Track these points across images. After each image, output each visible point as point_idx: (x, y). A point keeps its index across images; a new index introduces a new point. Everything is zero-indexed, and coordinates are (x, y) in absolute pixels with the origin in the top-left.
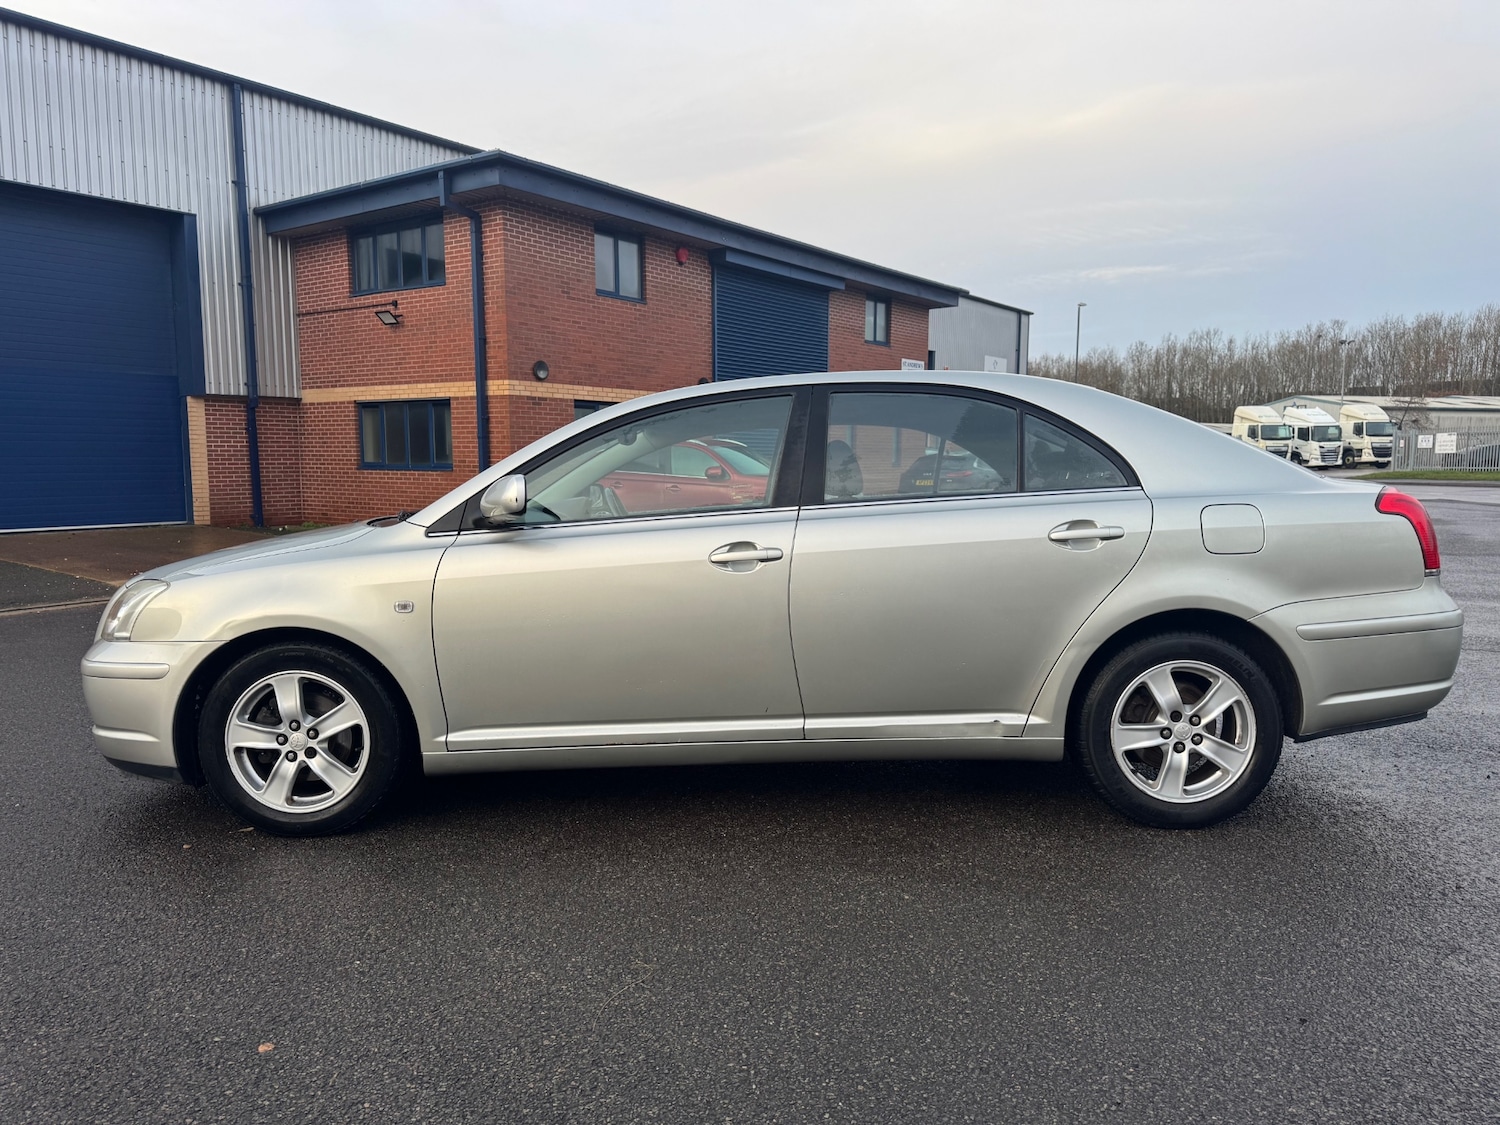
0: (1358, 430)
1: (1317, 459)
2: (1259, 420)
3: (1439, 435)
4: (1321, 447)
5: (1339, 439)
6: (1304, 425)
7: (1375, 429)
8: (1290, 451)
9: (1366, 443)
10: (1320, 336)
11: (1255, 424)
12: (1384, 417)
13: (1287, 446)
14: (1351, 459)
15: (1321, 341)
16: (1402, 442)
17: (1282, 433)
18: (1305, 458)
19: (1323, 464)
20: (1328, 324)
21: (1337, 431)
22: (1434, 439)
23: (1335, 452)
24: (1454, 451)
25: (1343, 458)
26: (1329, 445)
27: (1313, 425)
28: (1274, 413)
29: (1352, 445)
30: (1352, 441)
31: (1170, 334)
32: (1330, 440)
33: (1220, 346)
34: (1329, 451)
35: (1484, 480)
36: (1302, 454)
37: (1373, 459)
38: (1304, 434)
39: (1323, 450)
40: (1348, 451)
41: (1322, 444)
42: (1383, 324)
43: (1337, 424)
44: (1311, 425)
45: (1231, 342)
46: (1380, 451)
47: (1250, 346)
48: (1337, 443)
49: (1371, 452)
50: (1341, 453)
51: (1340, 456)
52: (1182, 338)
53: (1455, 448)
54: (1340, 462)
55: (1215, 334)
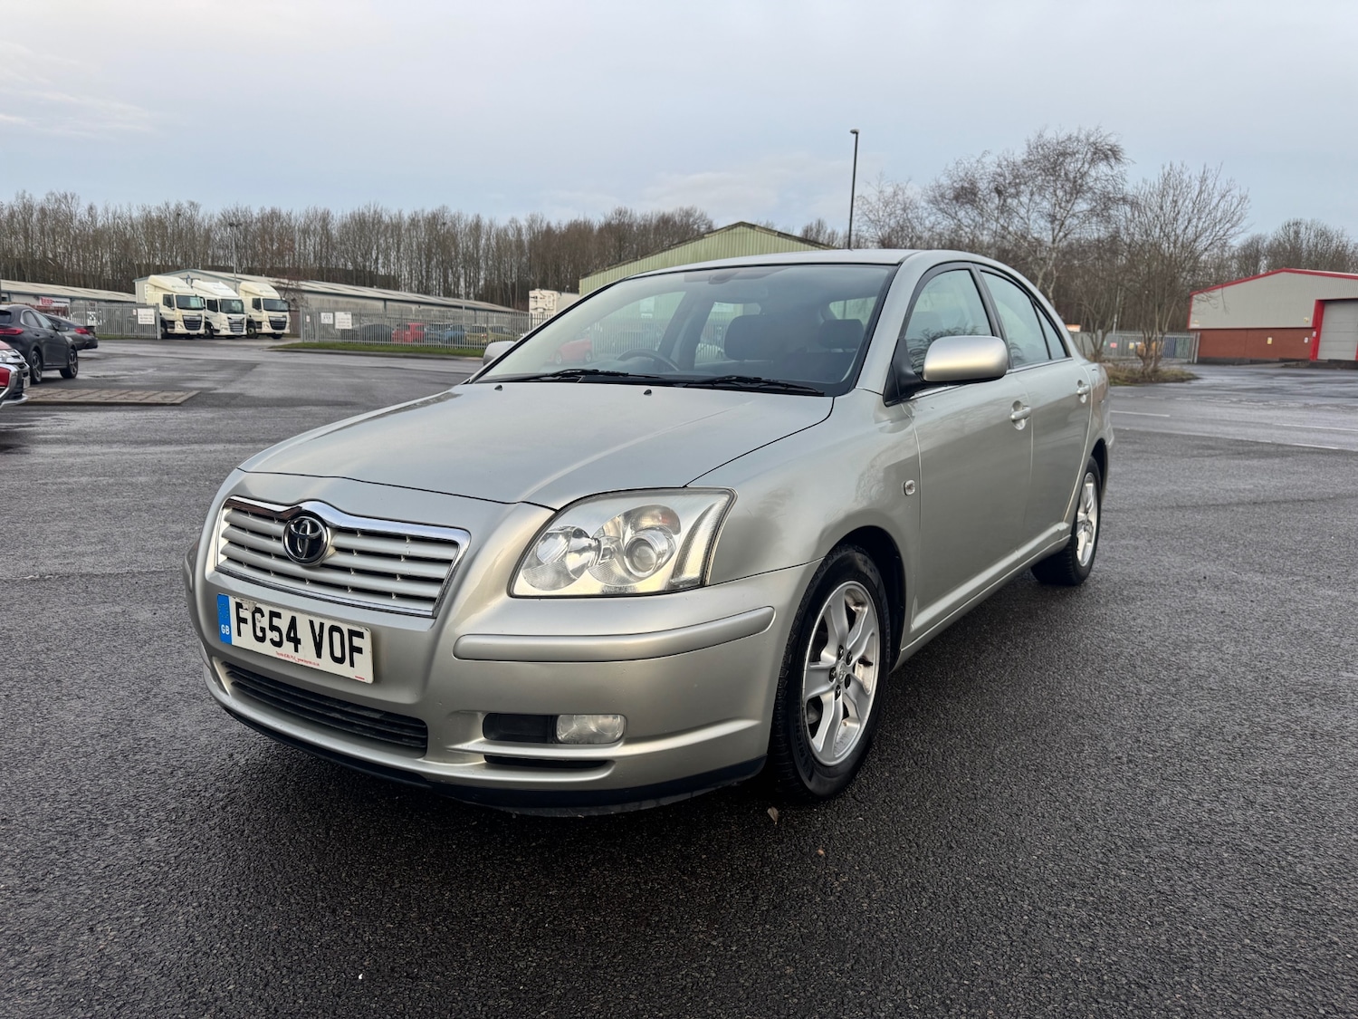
0: (257, 304)
1: (226, 329)
2: (172, 289)
3: (337, 314)
4: (229, 318)
5: (242, 312)
6: (213, 297)
7: (270, 305)
8: (203, 320)
9: (264, 316)
10: (179, 215)
11: (170, 293)
12: (275, 295)
13: (200, 316)
14: (253, 330)
15: (180, 219)
16: (308, 317)
17: (194, 303)
18: (215, 328)
19: (232, 334)
20: (186, 205)
21: (239, 305)
22: (334, 316)
23: (241, 323)
24: (350, 327)
25: (247, 329)
26: (236, 317)
27: (220, 298)
28: (183, 283)
29: (252, 318)
30: (252, 314)
31: (24, 192)
32: (235, 312)
33: (81, 212)
34: (236, 323)
35: (383, 351)
36: (213, 324)
37: (270, 330)
38: (212, 305)
39: (231, 321)
40: (250, 323)
41: (230, 315)
42: (234, 210)
43: (239, 298)
44: (218, 298)
45: (91, 208)
46: (277, 325)
47: (110, 215)
48: (241, 316)
49: (269, 324)
50: (245, 324)
51: (245, 327)
52: (39, 198)
53: (350, 324)
54: (245, 333)
55: (72, 198)
